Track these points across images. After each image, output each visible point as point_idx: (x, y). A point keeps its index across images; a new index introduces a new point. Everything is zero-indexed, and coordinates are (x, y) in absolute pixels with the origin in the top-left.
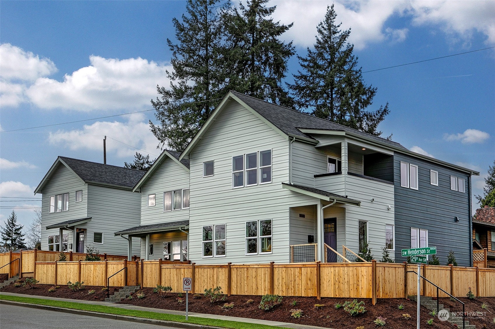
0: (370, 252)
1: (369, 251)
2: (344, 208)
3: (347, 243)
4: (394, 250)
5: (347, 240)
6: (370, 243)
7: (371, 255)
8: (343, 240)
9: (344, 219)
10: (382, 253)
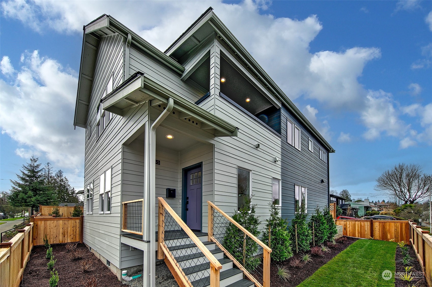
0: (253, 211)
1: (253, 209)
2: (212, 146)
3: (216, 198)
4: (280, 205)
5: (216, 193)
6: (254, 198)
7: (256, 215)
8: (210, 193)
9: (212, 162)
10: (268, 210)
